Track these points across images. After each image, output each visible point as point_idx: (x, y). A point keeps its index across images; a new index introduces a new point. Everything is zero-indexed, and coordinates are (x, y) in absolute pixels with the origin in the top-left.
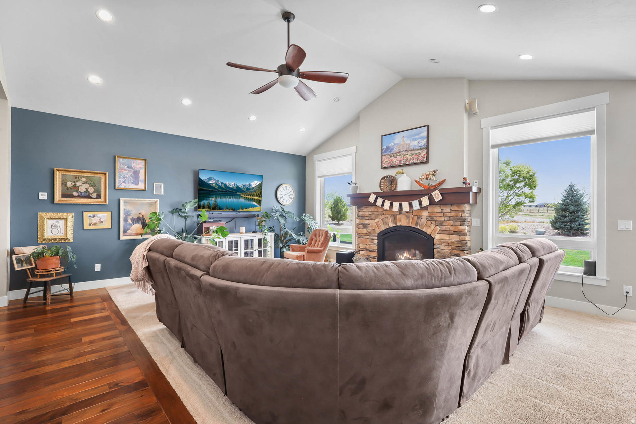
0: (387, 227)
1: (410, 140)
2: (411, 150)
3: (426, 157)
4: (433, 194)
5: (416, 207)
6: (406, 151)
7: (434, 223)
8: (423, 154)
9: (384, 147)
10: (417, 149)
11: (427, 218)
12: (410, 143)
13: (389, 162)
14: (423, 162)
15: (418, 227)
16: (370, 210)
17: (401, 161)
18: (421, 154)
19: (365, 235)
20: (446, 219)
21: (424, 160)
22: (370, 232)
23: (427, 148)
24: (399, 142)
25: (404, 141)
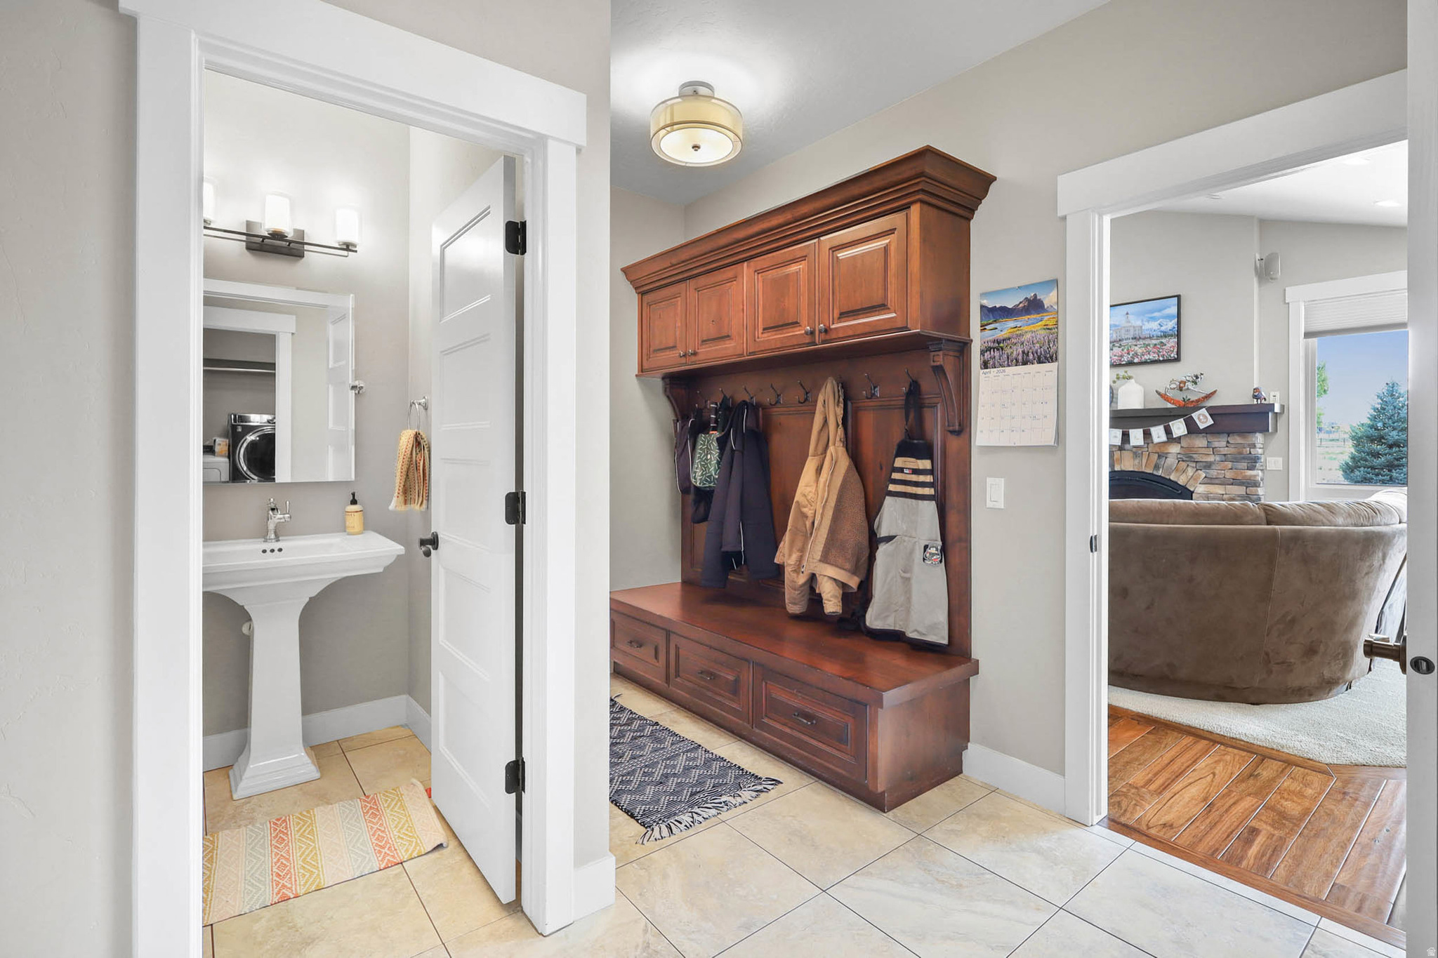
1: (1142, 321)
2: (1145, 338)
3: (1176, 350)
4: (1195, 415)
5: (1158, 437)
6: (1134, 338)
7: (1194, 465)
8: (1168, 345)
10: (1158, 337)
11: (1179, 456)
12: (1141, 325)
14: (1170, 359)
15: (1160, 473)
17: (1122, 356)
18: (1165, 345)
20: (1218, 458)
21: (1172, 355)
23: (1178, 336)
24: (1117, 323)
25: (1129, 322)
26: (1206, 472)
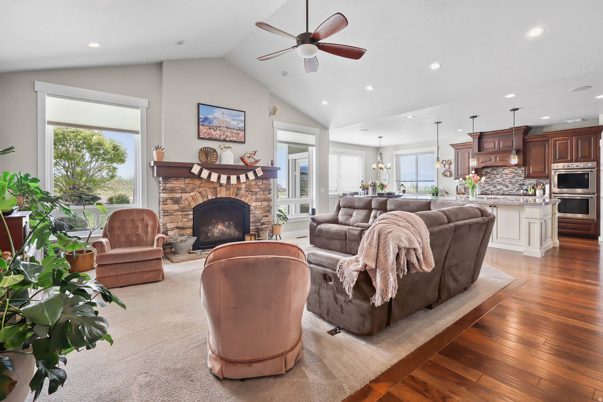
0: (205, 200)
1: (230, 120)
2: (231, 129)
3: (244, 138)
4: (257, 170)
5: (243, 180)
7: (251, 193)
9: (201, 116)
10: (237, 129)
11: (246, 189)
12: (229, 121)
13: (208, 133)
14: (242, 142)
15: (238, 198)
16: (184, 183)
17: (221, 135)
18: (240, 134)
19: (175, 211)
20: (259, 190)
21: (243, 140)
22: (183, 208)
23: (245, 131)
24: (219, 117)
25: (224, 118)
26: (256, 196)
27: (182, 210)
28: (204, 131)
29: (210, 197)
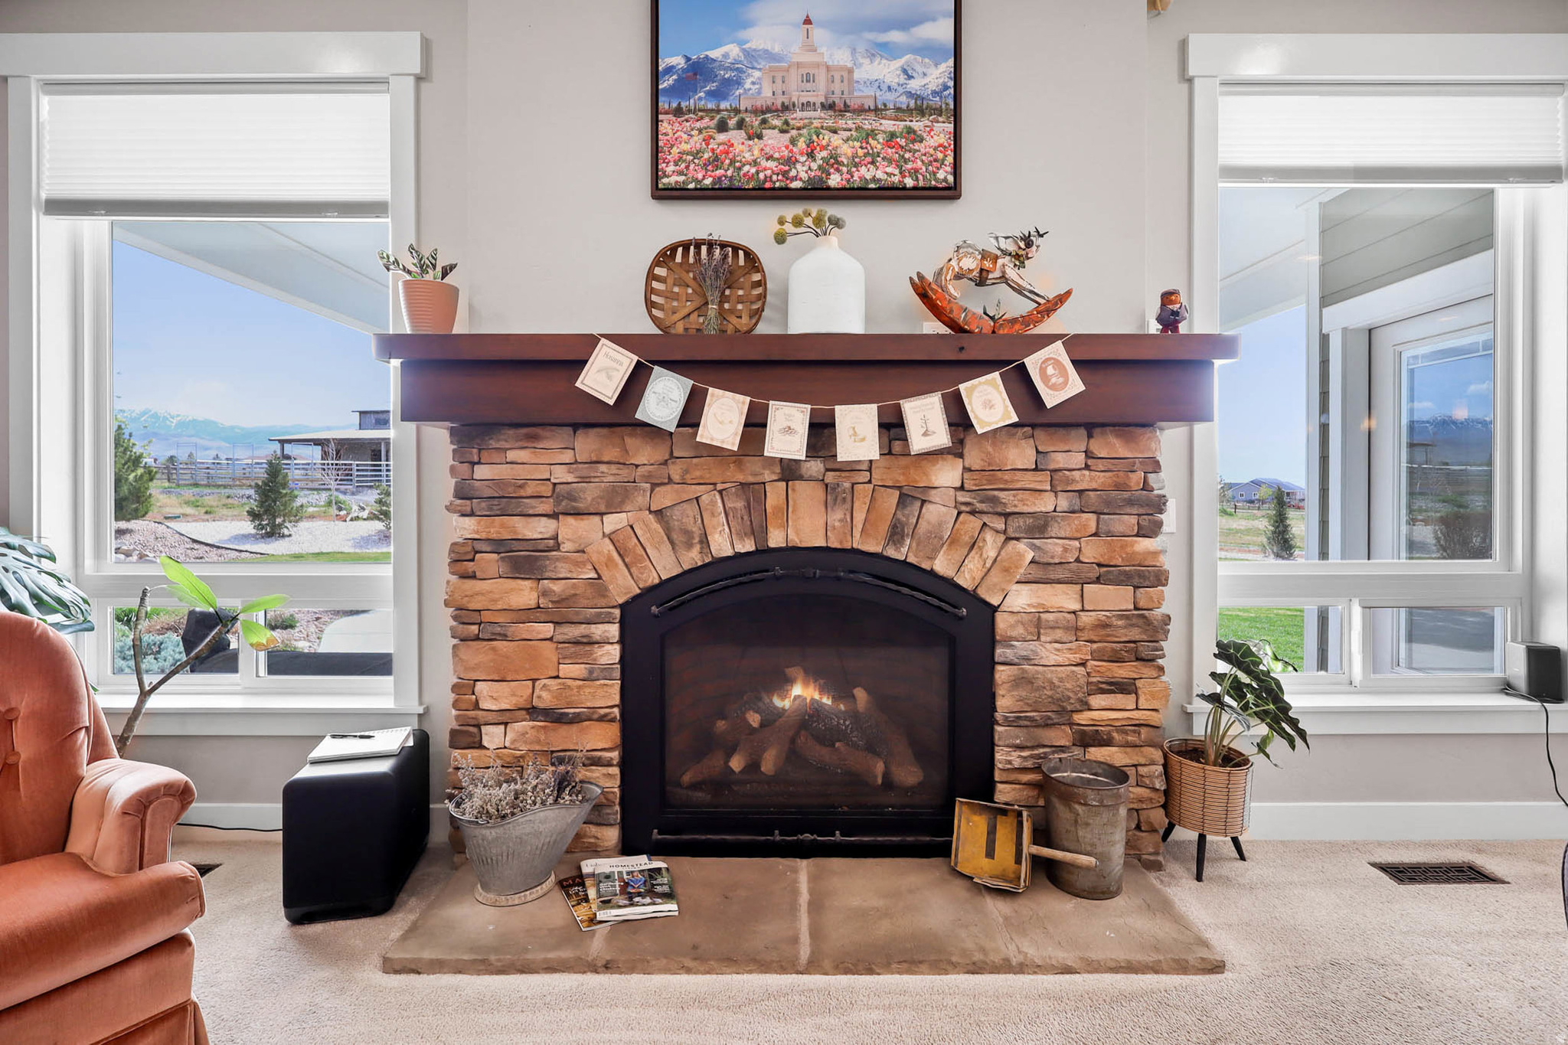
0: (693, 558)
1: (854, 51)
2: (861, 111)
3: (950, 159)
5: (925, 434)
6: (829, 106)
7: (1000, 524)
8: (931, 142)
9: (672, 59)
10: (898, 109)
11: (961, 499)
12: (849, 65)
13: (706, 156)
14: (936, 188)
15: (904, 553)
16: (568, 456)
17: (791, 162)
18: (922, 139)
19: (523, 616)
20: (1063, 503)
21: (941, 175)
22: (562, 601)
23: (956, 116)
24: (777, 49)
25: (813, 49)
26: (1034, 547)
27: (559, 611)
28: (685, 147)
29: (723, 544)
